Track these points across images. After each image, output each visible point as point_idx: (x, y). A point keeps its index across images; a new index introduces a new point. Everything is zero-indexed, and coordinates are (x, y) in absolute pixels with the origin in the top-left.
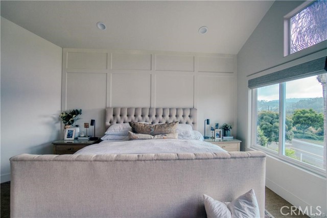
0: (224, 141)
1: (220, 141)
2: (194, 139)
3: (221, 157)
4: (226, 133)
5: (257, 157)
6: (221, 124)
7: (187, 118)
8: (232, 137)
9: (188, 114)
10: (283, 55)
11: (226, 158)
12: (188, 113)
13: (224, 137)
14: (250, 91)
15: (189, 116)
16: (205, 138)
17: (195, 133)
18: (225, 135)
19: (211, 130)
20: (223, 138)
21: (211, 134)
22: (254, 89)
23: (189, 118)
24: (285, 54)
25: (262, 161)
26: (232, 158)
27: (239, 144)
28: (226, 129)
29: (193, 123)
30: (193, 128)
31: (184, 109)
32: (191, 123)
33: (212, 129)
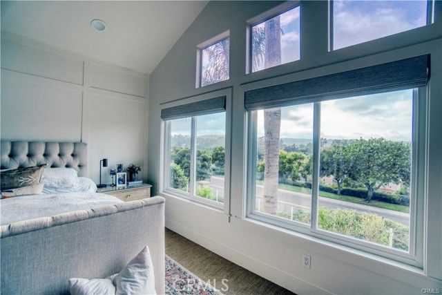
0: (130, 187)
1: (124, 188)
2: (80, 190)
3: (102, 213)
4: (133, 177)
5: (154, 204)
6: (126, 165)
7: (68, 158)
8: (141, 182)
9: (71, 151)
10: (195, 87)
11: (111, 214)
12: (69, 151)
13: (130, 183)
14: (163, 123)
15: (73, 155)
16: (100, 186)
17: (81, 182)
18: (131, 179)
19: (111, 174)
20: (128, 184)
21: (110, 180)
22: (167, 121)
23: (71, 158)
24: (197, 86)
25: (160, 207)
26: (119, 211)
27: (149, 189)
28: (132, 172)
29: (79, 166)
30: (78, 174)
31: (61, 144)
32: (76, 166)
33: (113, 173)
